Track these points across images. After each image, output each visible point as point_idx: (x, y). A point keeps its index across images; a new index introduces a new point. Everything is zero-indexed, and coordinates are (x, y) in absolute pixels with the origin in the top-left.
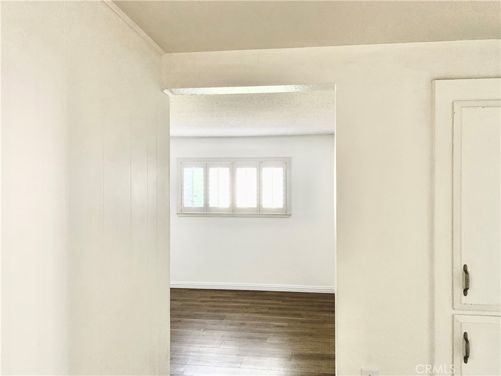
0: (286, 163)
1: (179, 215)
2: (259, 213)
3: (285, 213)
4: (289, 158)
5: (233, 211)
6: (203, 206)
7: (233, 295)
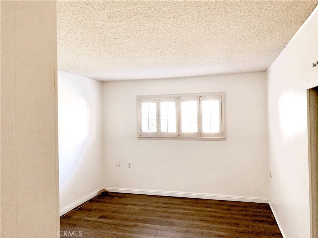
0: (222, 97)
1: (139, 139)
2: (200, 136)
3: (221, 137)
4: (224, 92)
5: (179, 135)
6: (156, 132)
7: (180, 201)
